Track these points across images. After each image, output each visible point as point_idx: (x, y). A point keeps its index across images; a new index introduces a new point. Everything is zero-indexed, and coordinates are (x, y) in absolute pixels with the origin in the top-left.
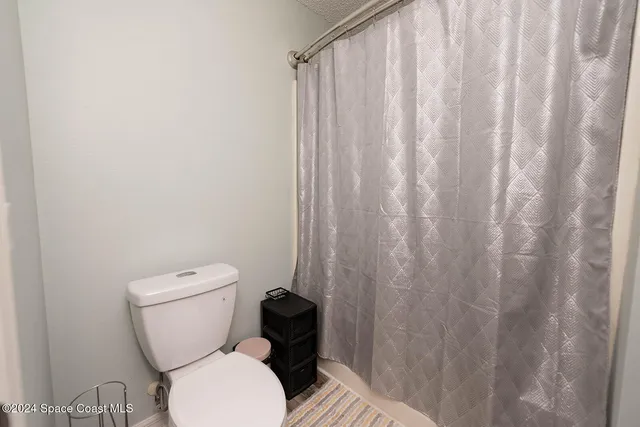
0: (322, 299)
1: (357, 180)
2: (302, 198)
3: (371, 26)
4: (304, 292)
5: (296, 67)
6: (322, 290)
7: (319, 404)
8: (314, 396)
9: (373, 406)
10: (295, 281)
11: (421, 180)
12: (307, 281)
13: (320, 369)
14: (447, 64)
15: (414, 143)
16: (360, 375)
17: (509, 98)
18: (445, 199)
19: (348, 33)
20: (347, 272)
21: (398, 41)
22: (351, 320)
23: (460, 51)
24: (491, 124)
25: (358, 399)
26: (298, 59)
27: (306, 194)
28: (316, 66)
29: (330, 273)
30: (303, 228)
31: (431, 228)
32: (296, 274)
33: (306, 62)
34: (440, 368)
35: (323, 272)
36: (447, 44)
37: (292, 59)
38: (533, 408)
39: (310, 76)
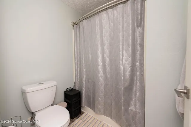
0: (82, 89)
1: (90, 56)
2: (76, 62)
3: (92, 17)
4: (77, 88)
5: (73, 26)
6: (82, 87)
7: (81, 119)
8: (80, 117)
9: (96, 118)
10: (75, 85)
11: (105, 56)
12: (78, 85)
13: (82, 110)
14: (110, 27)
15: (103, 47)
16: (92, 110)
17: (123, 37)
18: (111, 60)
19: (87, 18)
20: (89, 81)
21: (98, 22)
22: (90, 95)
23: (112, 25)
24: (119, 42)
25: (92, 117)
26: (74, 24)
27: (77, 61)
28: (79, 26)
29: (84, 82)
30: (76, 70)
31: (108, 68)
32: (75, 83)
33: (76, 25)
34: (112, 104)
35: (82, 82)
36: (109, 23)
37: (72, 24)
38: (132, 110)
39: (77, 29)
